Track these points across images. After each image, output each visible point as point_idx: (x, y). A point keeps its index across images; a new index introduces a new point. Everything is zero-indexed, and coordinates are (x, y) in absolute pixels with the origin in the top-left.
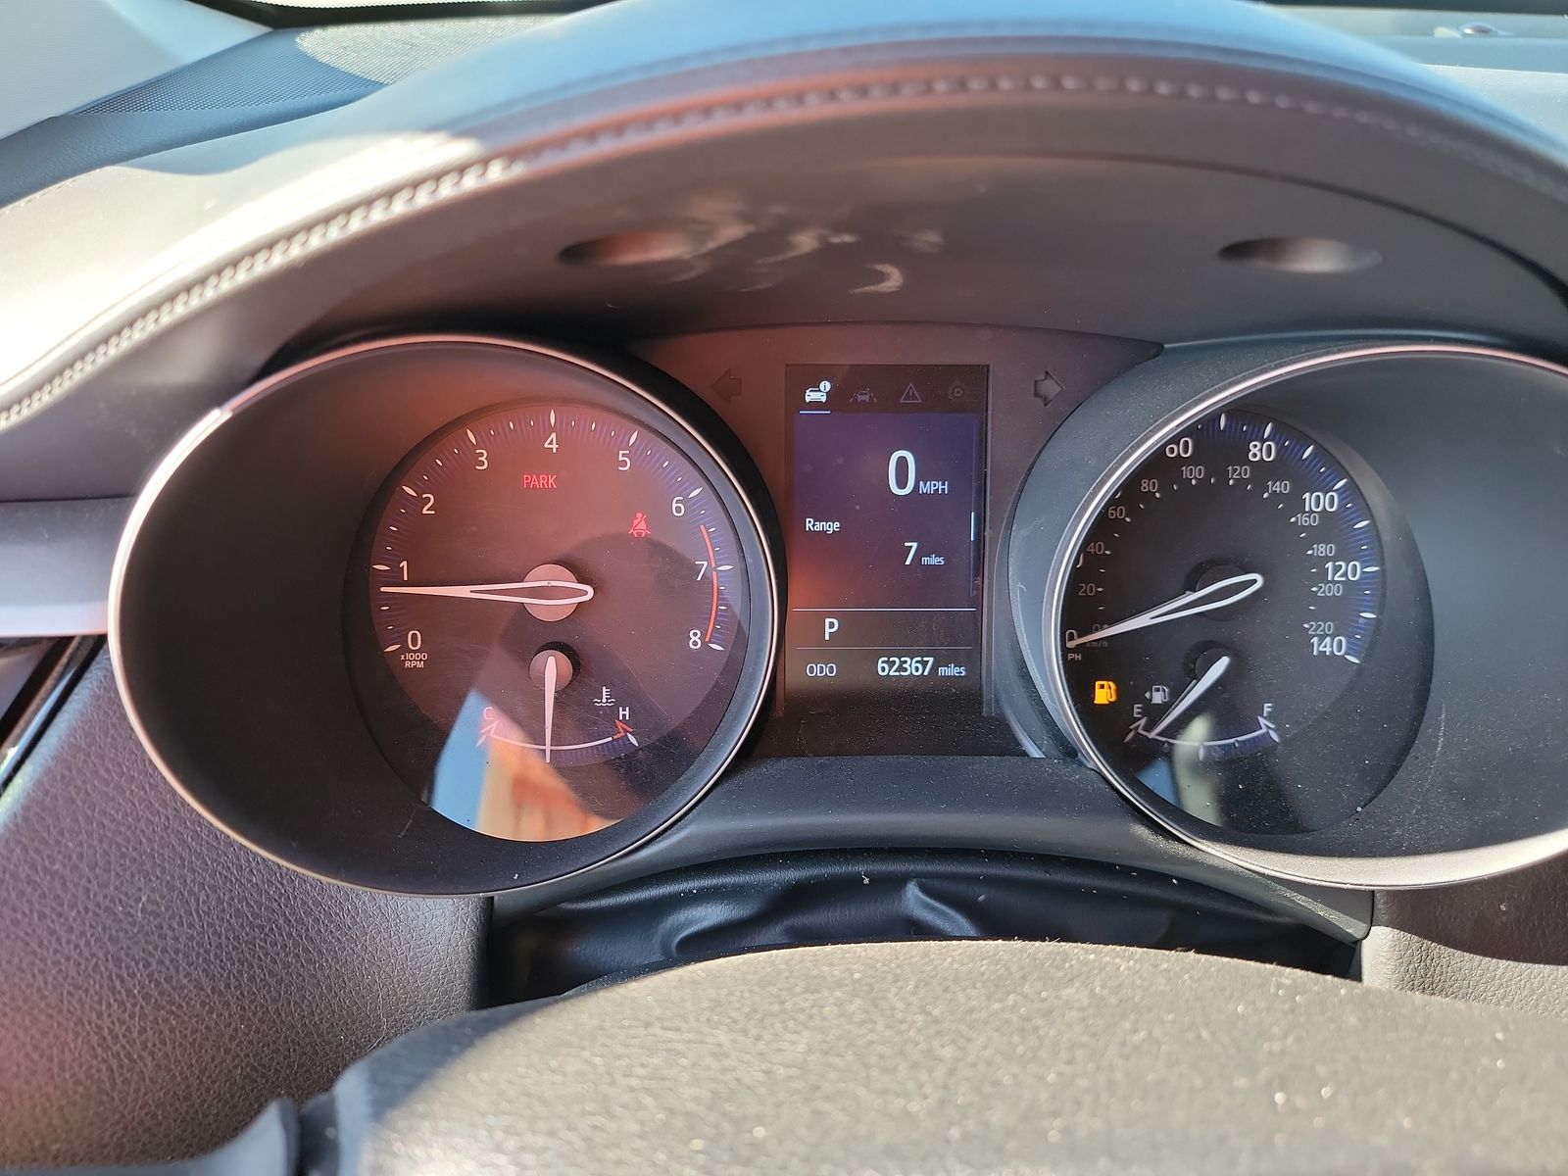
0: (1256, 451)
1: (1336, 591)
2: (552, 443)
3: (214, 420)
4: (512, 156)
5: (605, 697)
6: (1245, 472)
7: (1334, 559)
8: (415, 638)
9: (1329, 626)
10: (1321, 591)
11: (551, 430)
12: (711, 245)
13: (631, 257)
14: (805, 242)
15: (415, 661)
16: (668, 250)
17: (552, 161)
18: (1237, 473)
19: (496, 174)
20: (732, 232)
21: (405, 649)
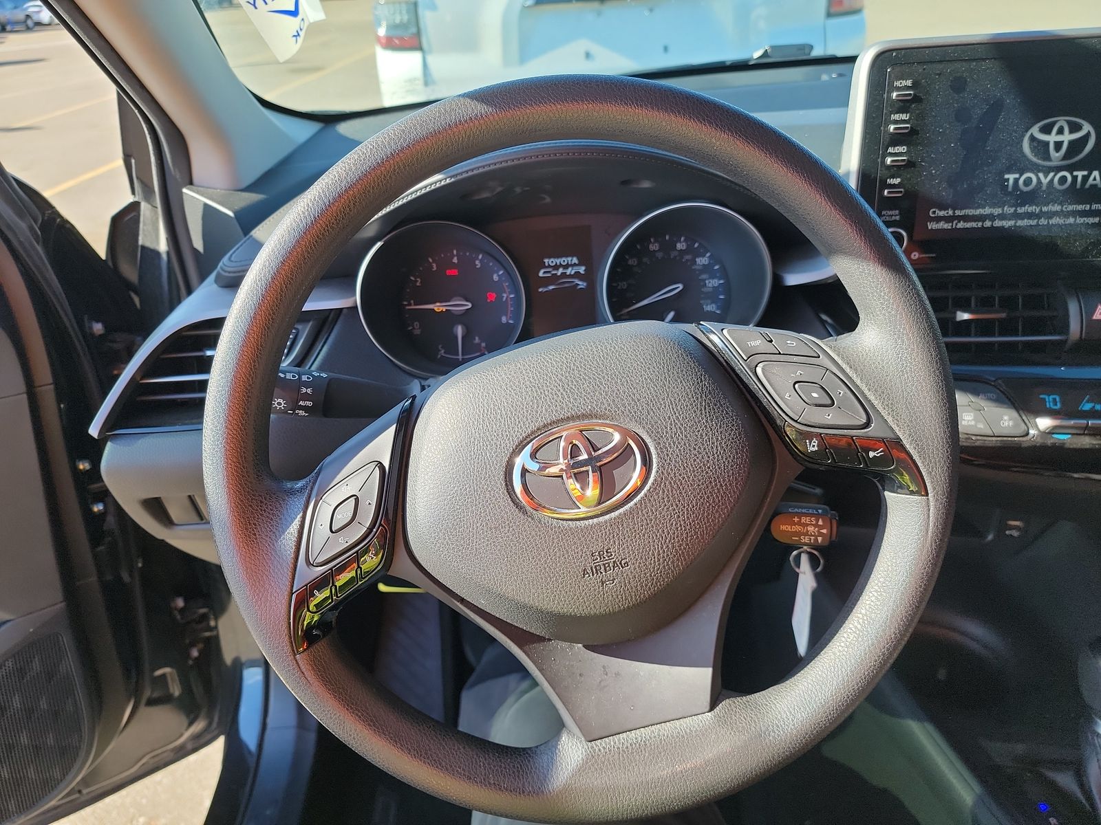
0: (679, 246)
1: (711, 290)
2: (455, 260)
3: (379, 244)
4: (451, 177)
5: (477, 340)
6: (675, 253)
7: (708, 279)
8: (416, 324)
9: (709, 301)
10: (704, 290)
11: (454, 256)
12: (495, 193)
13: (477, 198)
14: (518, 190)
15: (417, 332)
16: (485, 195)
17: (459, 177)
18: (673, 254)
19: (448, 181)
20: (500, 189)
21: (414, 328)
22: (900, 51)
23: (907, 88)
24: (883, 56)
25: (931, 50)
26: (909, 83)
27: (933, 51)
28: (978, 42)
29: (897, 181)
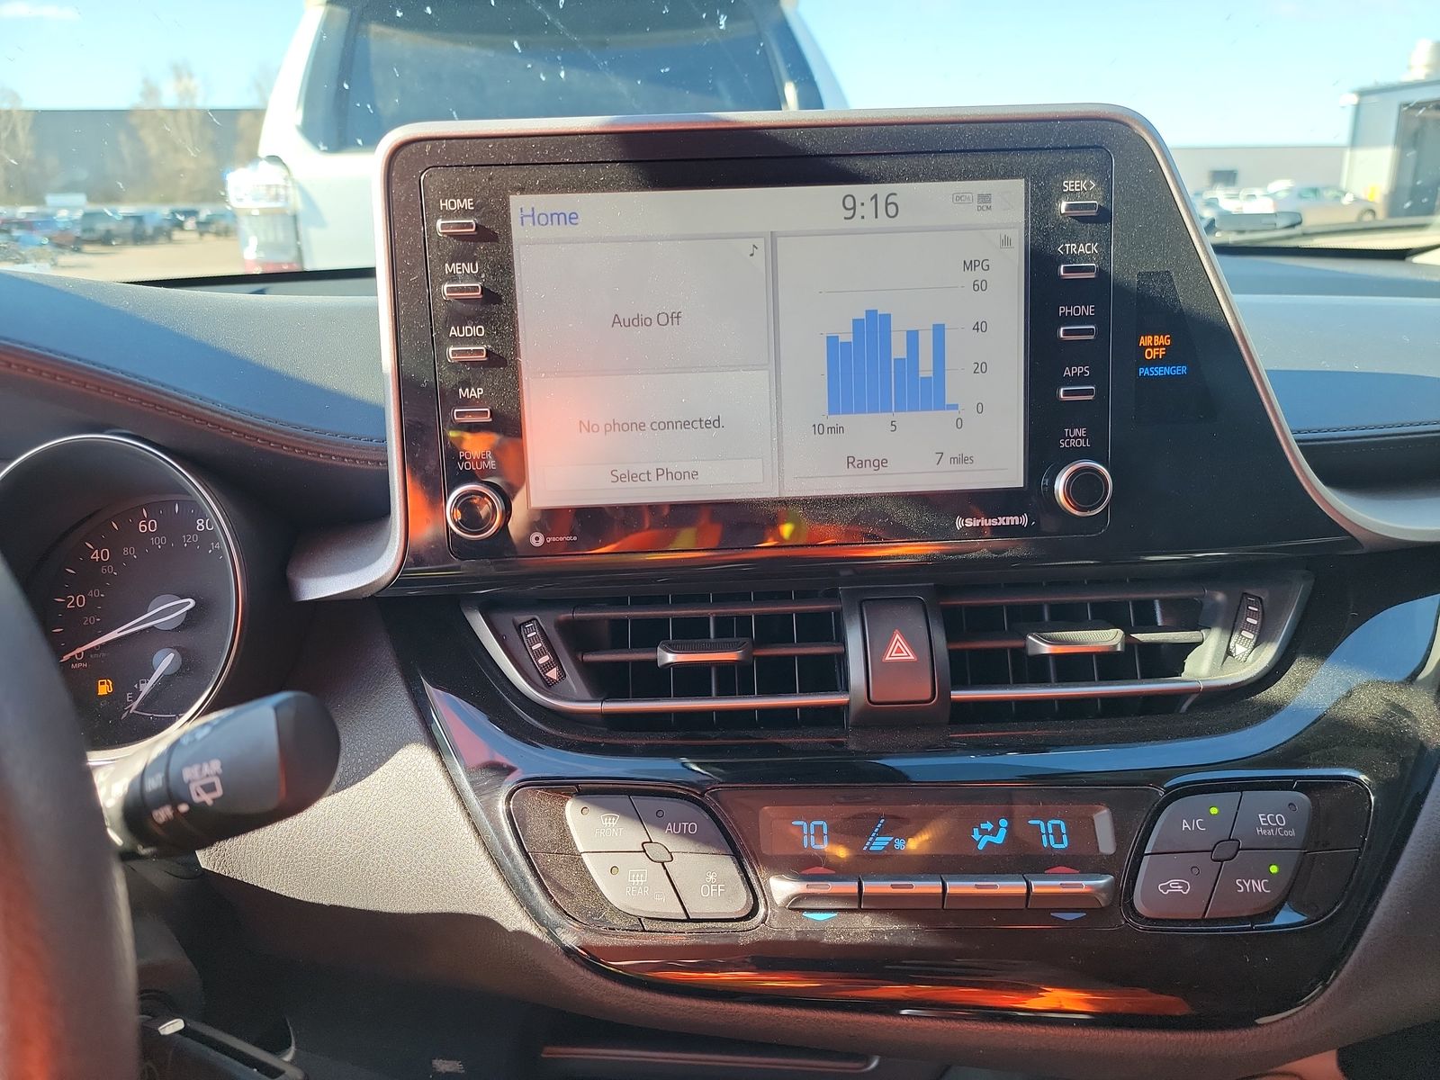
22: (437, 143)
23: (464, 213)
24: (407, 149)
25: (498, 142)
26: (468, 203)
27: (501, 145)
28: (583, 130)
29: (476, 393)
